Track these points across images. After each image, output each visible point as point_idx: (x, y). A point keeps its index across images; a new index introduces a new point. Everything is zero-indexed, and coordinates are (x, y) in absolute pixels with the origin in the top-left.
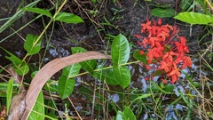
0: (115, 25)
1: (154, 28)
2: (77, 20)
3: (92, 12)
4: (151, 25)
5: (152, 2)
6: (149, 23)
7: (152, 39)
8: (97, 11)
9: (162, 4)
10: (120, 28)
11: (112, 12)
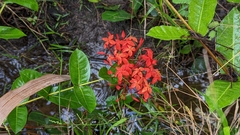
0: (60, 32)
1: (118, 42)
2: (19, 34)
3: (29, 19)
4: (114, 39)
5: (99, 3)
6: (111, 37)
7: (119, 56)
8: (36, 18)
9: (110, 5)
10: (66, 35)
11: (55, 18)
